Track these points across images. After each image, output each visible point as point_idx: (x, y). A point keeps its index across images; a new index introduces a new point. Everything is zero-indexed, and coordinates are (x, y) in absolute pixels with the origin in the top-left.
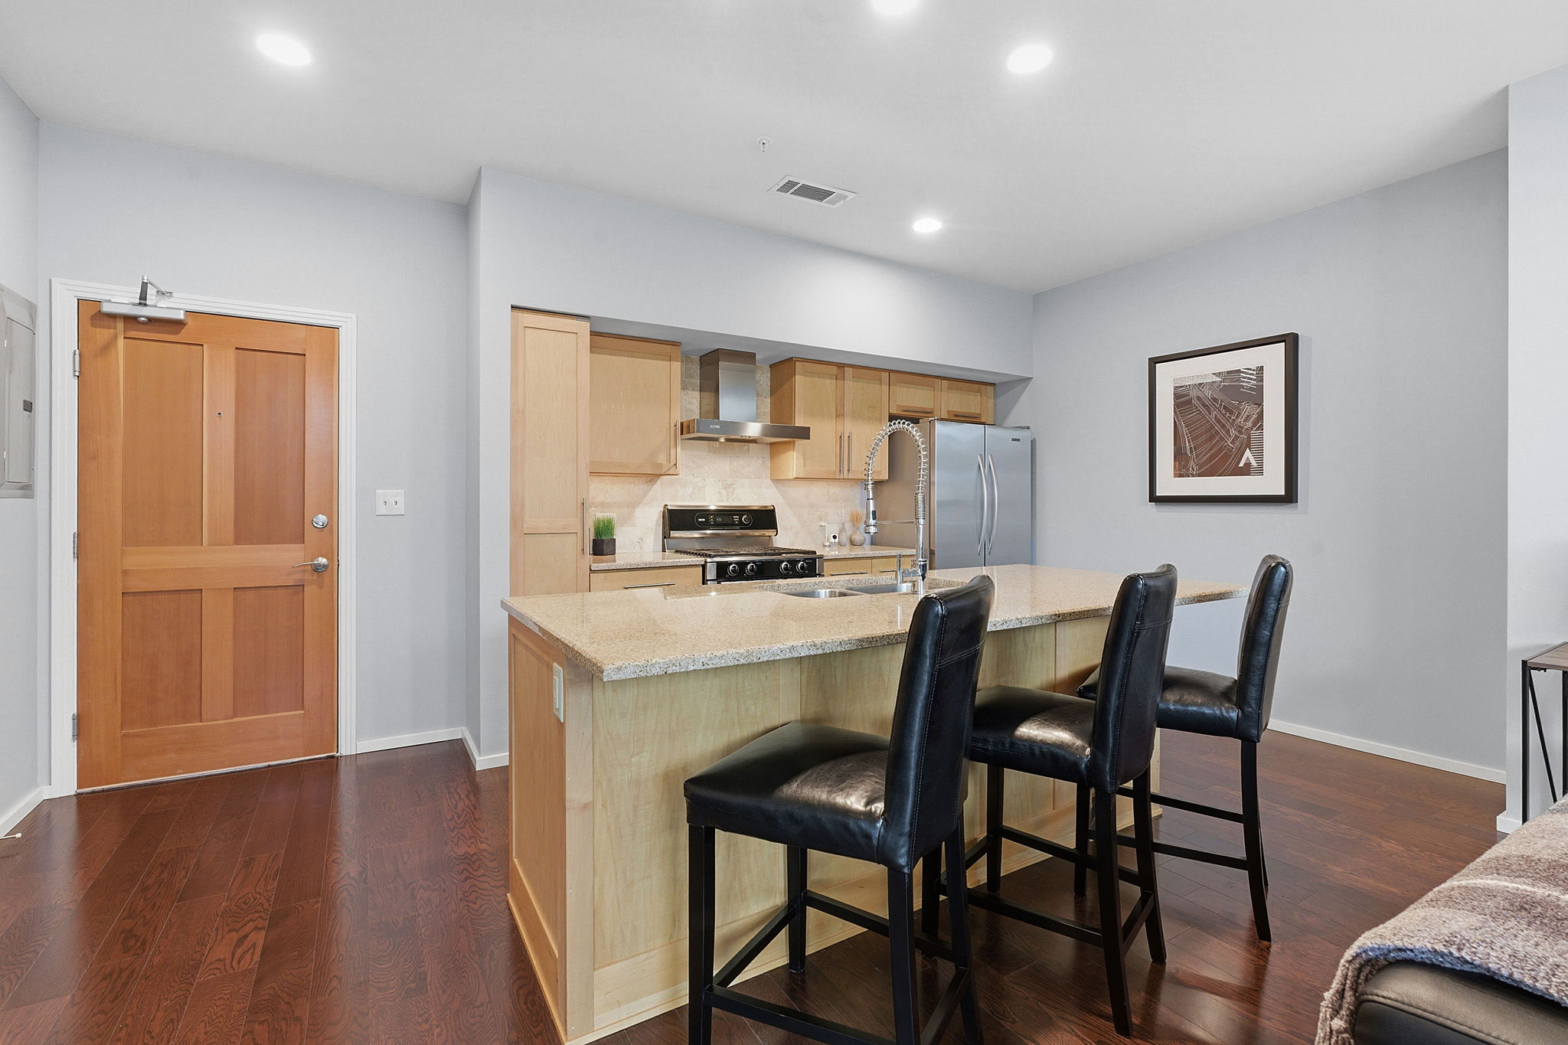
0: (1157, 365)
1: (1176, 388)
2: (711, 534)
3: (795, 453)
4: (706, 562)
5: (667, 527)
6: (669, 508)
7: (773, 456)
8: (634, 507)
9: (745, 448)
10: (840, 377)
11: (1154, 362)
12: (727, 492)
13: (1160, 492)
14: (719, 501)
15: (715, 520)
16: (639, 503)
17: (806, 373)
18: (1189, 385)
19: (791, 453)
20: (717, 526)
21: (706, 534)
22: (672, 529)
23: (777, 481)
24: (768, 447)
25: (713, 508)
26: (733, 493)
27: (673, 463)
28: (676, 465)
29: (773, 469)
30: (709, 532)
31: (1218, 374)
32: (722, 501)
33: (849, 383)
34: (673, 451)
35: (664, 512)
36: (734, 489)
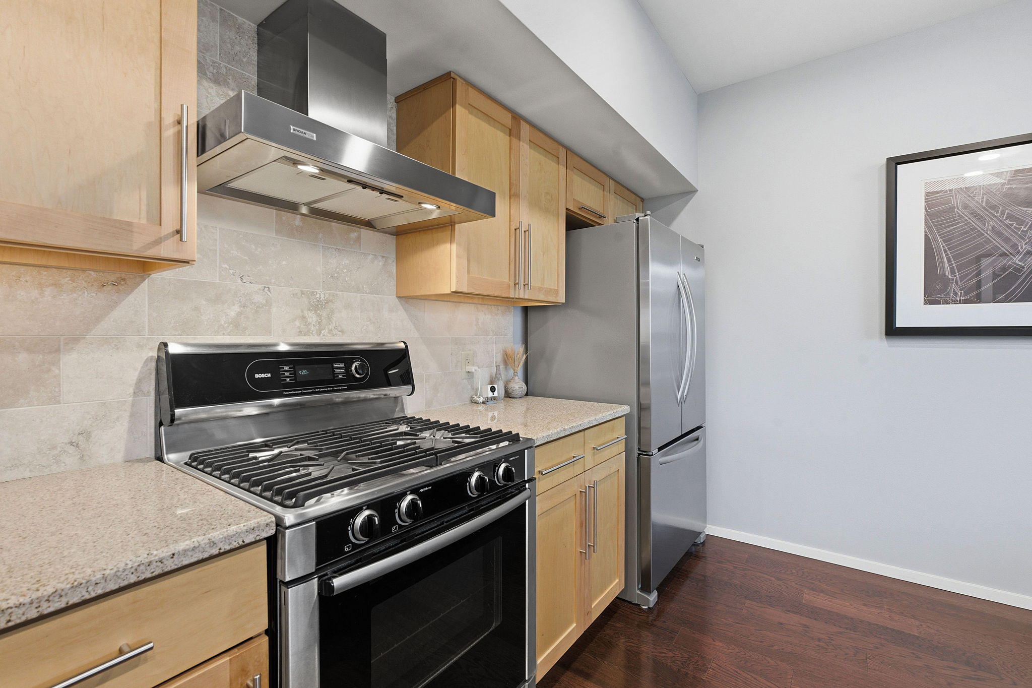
0: (898, 166)
1: (928, 194)
2: (282, 405)
3: (454, 247)
4: (279, 523)
5: (166, 398)
6: (175, 349)
7: (401, 255)
8: (58, 350)
9: (354, 235)
10: (513, 132)
11: (895, 162)
12: (319, 316)
13: (900, 323)
14: (300, 333)
15: (294, 373)
16: (76, 340)
17: (471, 108)
18: (950, 190)
19: (448, 245)
20: (298, 386)
21: (271, 406)
22: (179, 401)
23: (406, 299)
24: (392, 240)
25: (283, 348)
26: (329, 318)
27: (169, 225)
28: (179, 232)
29: (401, 280)
30: (276, 401)
31: (999, 175)
32: (307, 334)
33: (525, 148)
34: (169, 194)
35: (158, 360)
36: (332, 312)
